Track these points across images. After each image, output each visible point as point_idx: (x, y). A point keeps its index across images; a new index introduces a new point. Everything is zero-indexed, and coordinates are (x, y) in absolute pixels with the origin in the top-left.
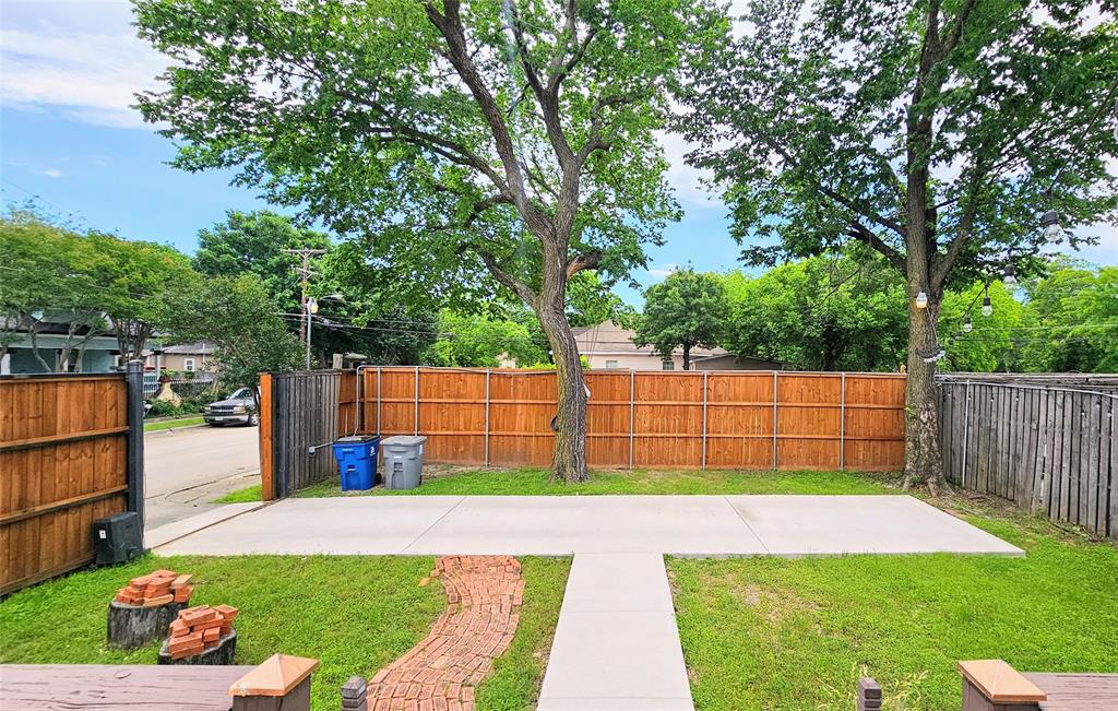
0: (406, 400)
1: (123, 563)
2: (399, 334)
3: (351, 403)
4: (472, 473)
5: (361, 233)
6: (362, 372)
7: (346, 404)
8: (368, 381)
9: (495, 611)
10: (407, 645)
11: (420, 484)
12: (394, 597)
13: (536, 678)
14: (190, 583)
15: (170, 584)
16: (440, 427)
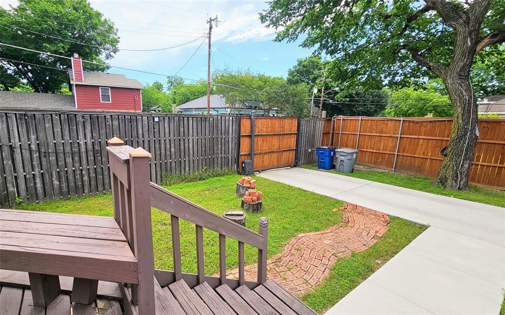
0: (353, 133)
1: (247, 175)
2: (365, 105)
3: (328, 133)
4: (383, 172)
5: (343, 53)
6: (334, 119)
7: (326, 134)
8: (337, 124)
9: (365, 234)
10: (317, 229)
11: (352, 172)
12: (320, 211)
13: (371, 270)
14: (254, 182)
15: (249, 181)
16: (369, 148)
